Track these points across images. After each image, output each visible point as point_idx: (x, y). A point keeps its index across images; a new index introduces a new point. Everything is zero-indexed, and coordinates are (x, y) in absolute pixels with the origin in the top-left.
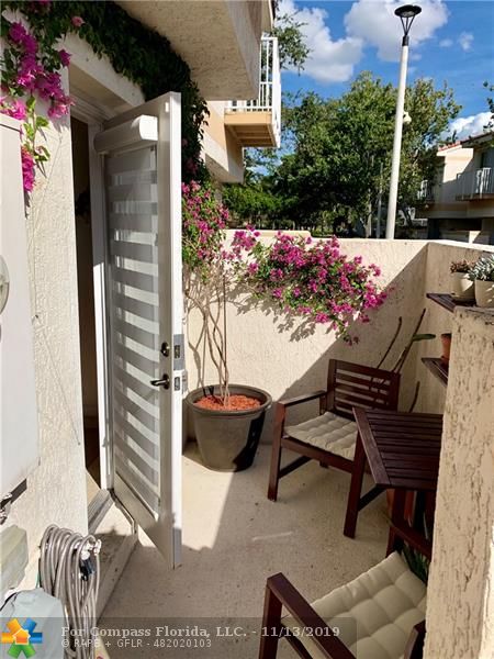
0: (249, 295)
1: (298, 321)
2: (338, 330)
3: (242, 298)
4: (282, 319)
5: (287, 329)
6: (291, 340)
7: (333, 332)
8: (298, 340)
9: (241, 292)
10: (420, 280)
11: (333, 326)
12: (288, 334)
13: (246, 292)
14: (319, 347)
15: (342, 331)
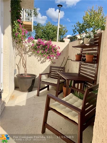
0: (31, 53)
1: (42, 59)
2: (51, 61)
3: (30, 53)
4: (39, 58)
5: (40, 61)
6: (41, 63)
7: (50, 62)
8: (42, 63)
9: (29, 52)
10: (67, 51)
11: (50, 60)
12: (40, 62)
13: (31, 52)
14: (47, 65)
15: (52, 61)
